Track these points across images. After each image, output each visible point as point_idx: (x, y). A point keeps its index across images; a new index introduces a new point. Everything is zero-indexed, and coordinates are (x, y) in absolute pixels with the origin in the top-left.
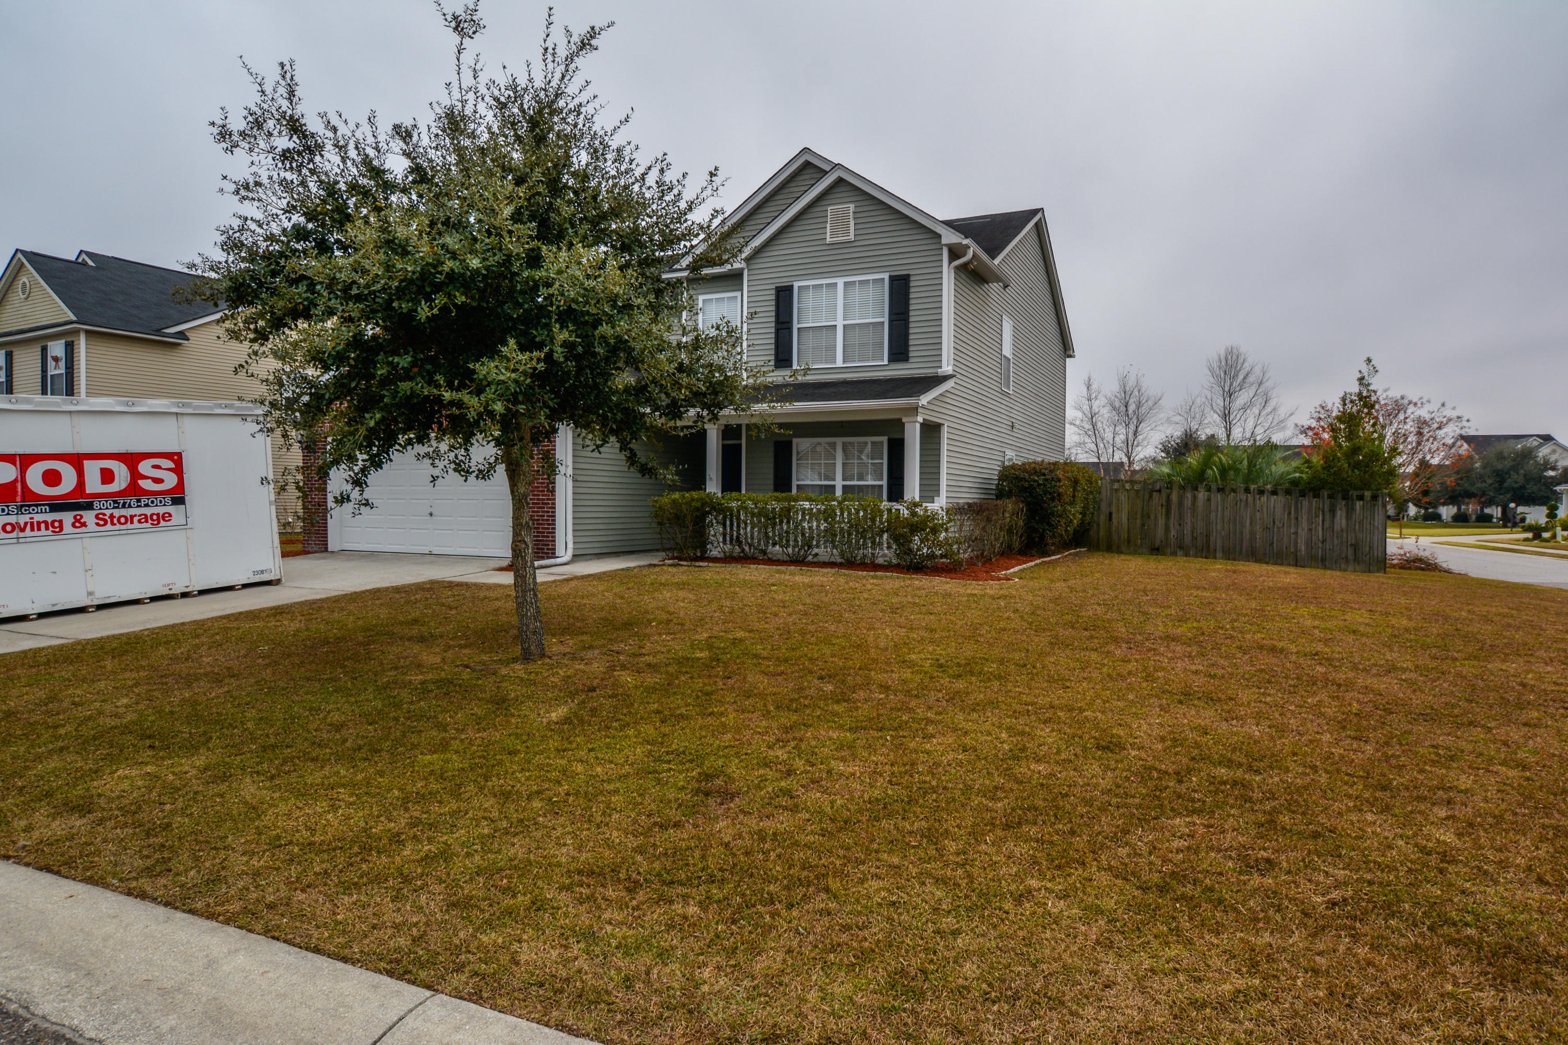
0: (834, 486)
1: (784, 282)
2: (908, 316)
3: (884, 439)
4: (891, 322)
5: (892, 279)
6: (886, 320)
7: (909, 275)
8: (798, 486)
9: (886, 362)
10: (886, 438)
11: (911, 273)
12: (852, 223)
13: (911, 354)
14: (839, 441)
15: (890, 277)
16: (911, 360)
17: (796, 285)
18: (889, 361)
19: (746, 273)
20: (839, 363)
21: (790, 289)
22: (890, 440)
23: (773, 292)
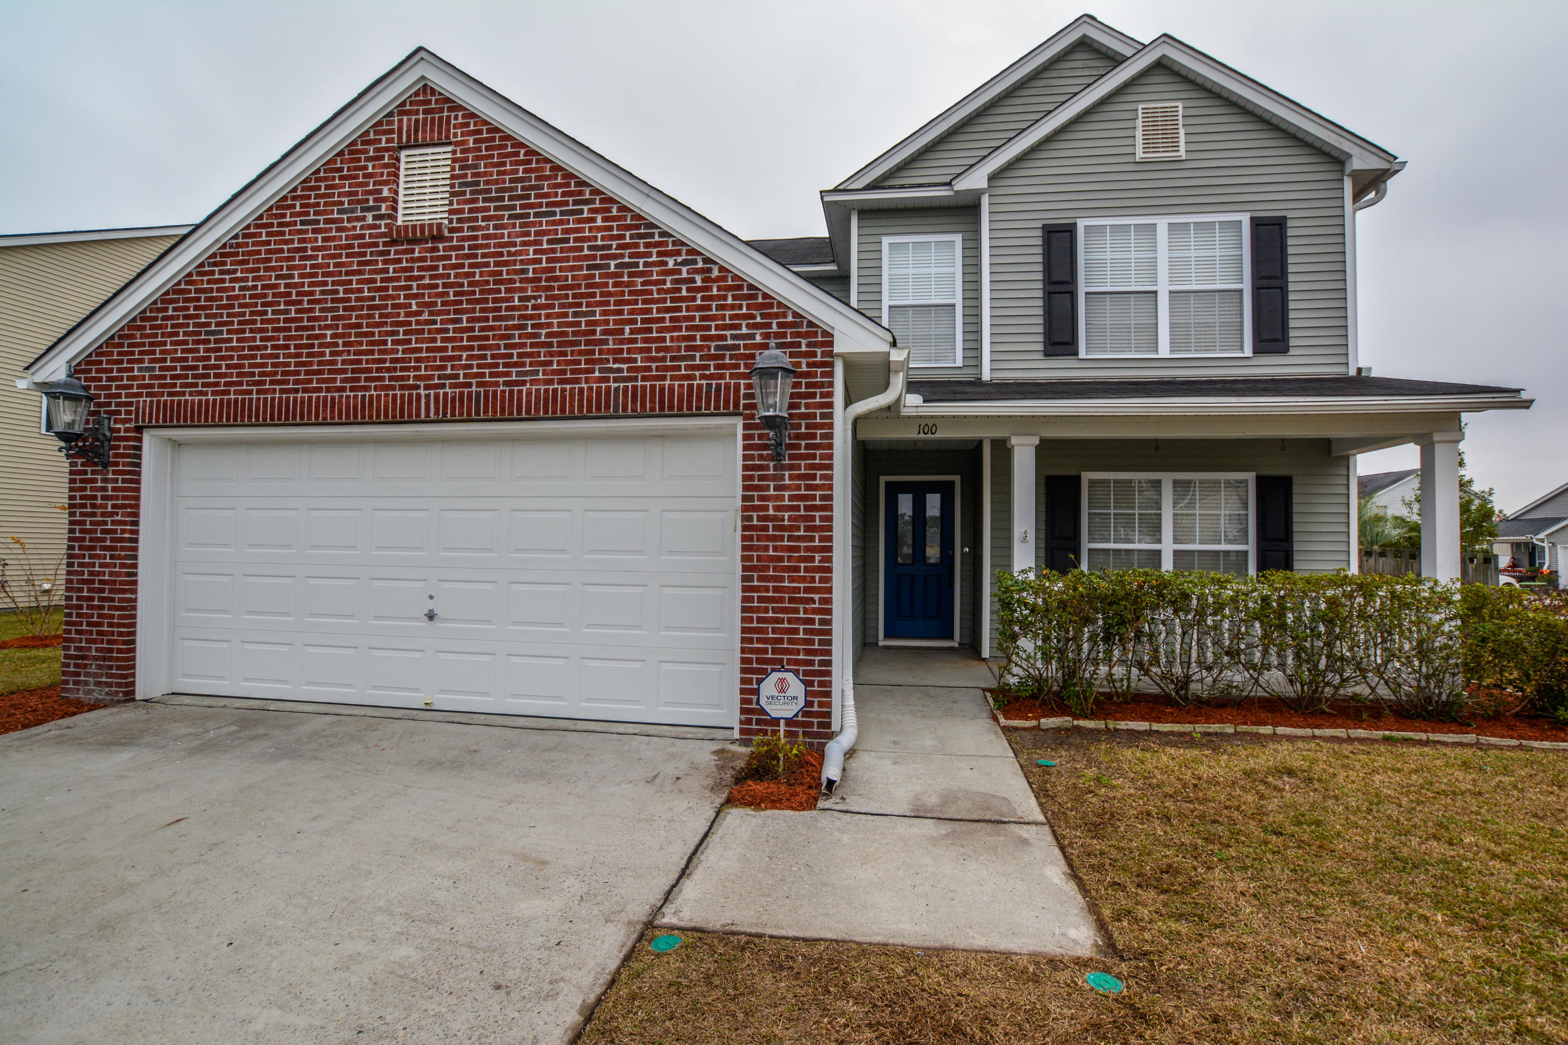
0: (1158, 553)
1: (1059, 218)
2: (1287, 282)
3: (1250, 477)
4: (1257, 289)
5: (1257, 224)
6: (1246, 286)
7: (1285, 218)
8: (1090, 550)
9: (1248, 352)
10: (1254, 474)
11: (1289, 214)
12: (1182, 131)
13: (1292, 342)
14: (1167, 479)
15: (1252, 219)
16: (1292, 352)
17: (1081, 224)
18: (1256, 351)
19: (985, 201)
20: (1164, 351)
21: (1070, 230)
22: (1260, 480)
23: (1039, 233)
